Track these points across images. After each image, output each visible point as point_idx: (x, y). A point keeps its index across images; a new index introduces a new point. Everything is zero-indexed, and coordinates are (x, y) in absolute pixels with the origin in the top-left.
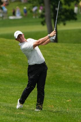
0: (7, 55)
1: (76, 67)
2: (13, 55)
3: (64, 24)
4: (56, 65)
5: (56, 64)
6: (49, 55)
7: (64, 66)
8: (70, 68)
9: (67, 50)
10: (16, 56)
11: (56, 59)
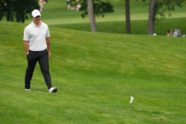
0: (83, 47)
1: (155, 59)
2: (89, 47)
3: (103, 16)
4: (134, 57)
5: (134, 55)
6: (124, 46)
7: (142, 58)
8: (149, 60)
9: (141, 41)
10: (91, 48)
11: (133, 51)
